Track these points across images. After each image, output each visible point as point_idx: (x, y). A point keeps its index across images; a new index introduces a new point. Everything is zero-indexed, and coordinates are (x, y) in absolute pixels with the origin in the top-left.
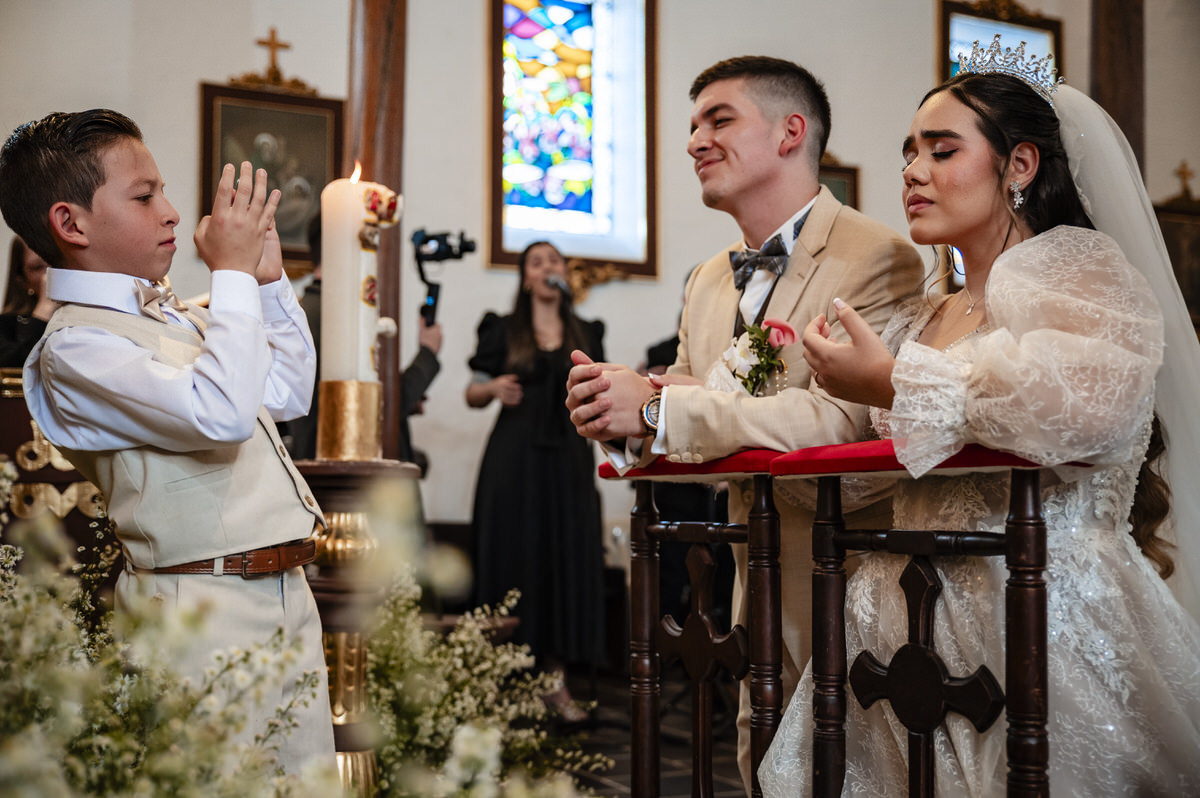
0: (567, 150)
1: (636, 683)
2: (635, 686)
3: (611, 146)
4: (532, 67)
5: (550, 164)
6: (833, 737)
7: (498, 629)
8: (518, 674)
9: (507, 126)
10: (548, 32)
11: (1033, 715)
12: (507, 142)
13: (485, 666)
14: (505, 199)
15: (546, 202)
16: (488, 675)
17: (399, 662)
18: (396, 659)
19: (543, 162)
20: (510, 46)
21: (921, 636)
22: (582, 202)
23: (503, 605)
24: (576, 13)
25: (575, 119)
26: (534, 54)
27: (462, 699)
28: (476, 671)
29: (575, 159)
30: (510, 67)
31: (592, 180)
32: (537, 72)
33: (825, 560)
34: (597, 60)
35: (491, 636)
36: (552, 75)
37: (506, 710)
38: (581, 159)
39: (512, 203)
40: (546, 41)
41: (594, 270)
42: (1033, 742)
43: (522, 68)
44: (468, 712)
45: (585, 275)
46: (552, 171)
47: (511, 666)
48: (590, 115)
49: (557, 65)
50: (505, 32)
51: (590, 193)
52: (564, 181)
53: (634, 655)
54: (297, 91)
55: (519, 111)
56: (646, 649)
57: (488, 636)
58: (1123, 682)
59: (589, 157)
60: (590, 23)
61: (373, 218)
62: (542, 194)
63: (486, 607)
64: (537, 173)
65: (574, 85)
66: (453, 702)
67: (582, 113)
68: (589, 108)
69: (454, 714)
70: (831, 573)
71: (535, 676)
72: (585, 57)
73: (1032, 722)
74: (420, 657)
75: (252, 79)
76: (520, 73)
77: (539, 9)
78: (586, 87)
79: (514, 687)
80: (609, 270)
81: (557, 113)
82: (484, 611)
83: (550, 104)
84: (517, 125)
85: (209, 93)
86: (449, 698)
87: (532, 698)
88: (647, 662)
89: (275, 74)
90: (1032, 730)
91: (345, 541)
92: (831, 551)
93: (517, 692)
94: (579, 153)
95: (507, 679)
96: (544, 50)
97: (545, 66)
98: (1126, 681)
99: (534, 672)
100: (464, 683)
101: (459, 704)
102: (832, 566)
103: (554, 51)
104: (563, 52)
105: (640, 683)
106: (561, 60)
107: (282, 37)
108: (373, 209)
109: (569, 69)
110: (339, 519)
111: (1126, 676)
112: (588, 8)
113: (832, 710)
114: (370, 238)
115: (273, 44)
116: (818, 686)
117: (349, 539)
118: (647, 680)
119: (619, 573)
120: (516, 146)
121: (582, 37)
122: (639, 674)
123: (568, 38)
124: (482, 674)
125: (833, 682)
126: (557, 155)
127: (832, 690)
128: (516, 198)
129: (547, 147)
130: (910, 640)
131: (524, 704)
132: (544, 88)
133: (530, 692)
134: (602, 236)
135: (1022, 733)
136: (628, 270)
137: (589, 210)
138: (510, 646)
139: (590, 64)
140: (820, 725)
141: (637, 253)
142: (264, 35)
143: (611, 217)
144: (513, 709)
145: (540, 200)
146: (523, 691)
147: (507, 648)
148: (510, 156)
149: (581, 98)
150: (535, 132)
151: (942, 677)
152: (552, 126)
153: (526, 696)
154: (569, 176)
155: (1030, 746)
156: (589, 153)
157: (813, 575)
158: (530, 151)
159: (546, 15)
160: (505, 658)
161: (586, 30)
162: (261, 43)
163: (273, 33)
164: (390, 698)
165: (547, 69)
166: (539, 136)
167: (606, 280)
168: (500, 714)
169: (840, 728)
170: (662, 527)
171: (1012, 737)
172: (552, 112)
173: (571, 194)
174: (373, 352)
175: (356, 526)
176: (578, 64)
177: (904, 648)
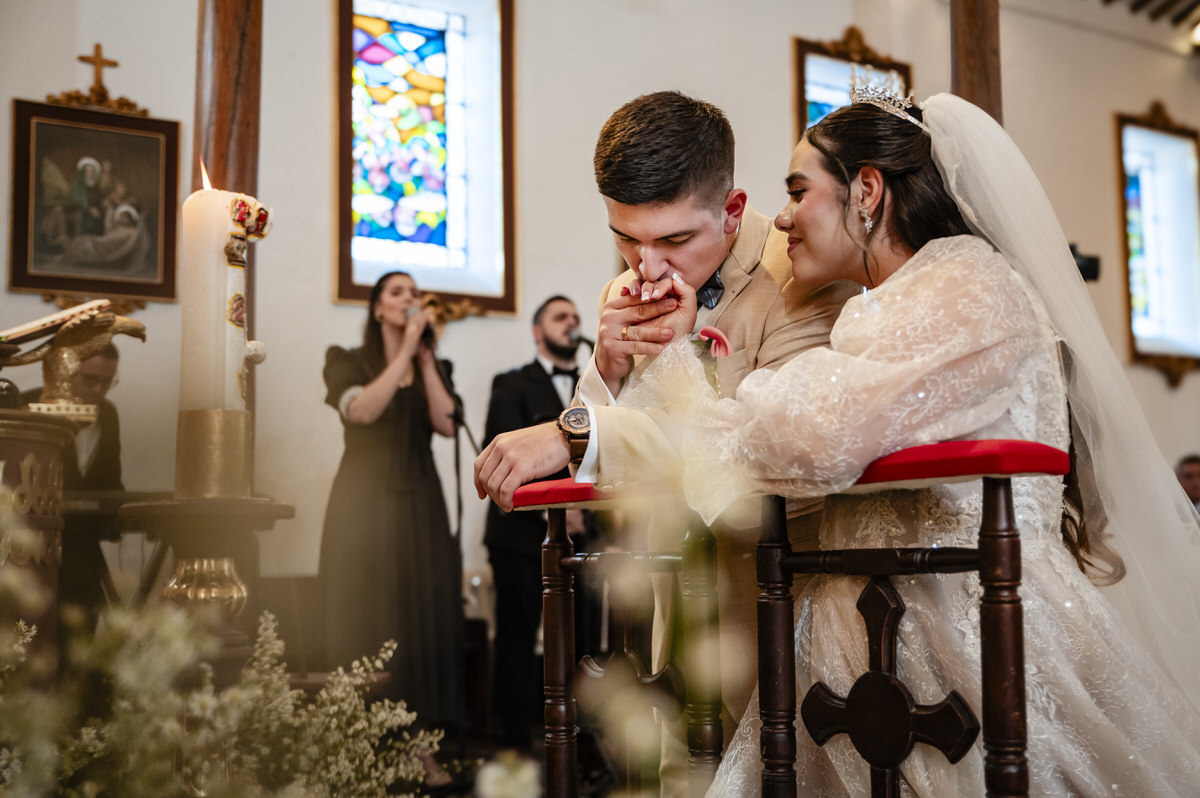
0: (419, 180)
1: (550, 731)
2: (549, 736)
3: (465, 177)
4: (382, 94)
5: (402, 195)
6: (783, 778)
7: (371, 684)
8: (395, 733)
9: (357, 154)
10: (399, 59)
11: (1012, 741)
12: (357, 171)
13: (359, 726)
14: (355, 230)
15: (398, 234)
16: (362, 736)
17: (264, 725)
18: (259, 721)
19: (394, 192)
20: (359, 71)
21: (884, 663)
22: (436, 235)
23: (377, 657)
24: (429, 39)
25: (427, 149)
26: (385, 81)
27: (337, 763)
28: (351, 731)
29: (427, 189)
30: (358, 93)
31: (446, 211)
32: (388, 99)
33: (772, 586)
34: (450, 88)
35: (365, 692)
36: (403, 102)
37: (383, 773)
38: (434, 191)
39: (361, 235)
40: (396, 67)
41: (449, 305)
42: (1013, 770)
43: (371, 94)
44: (344, 778)
45: (440, 310)
46: (403, 202)
47: (387, 724)
48: (444, 146)
49: (408, 92)
50: (355, 57)
51: (443, 225)
52: (417, 212)
53: (549, 701)
54: (125, 111)
55: (368, 138)
56: (561, 694)
57: (361, 693)
58: (1048, 697)
59: (442, 188)
60: (444, 50)
61: (240, 231)
62: (392, 225)
63: (365, 659)
64: (387, 203)
65: (426, 113)
66: (327, 767)
67: (436, 142)
68: (443, 136)
69: (328, 780)
70: (779, 599)
71: (414, 734)
72: (438, 85)
73: (1012, 749)
74: (288, 717)
75: (75, 97)
76: (368, 100)
77: (388, 34)
78: (438, 115)
79: (391, 748)
80: (466, 304)
81: (409, 142)
82: (362, 664)
83: (400, 131)
84: (366, 153)
85: (23, 110)
86: (322, 763)
87: (410, 760)
88: (562, 708)
89: (100, 92)
90: (1011, 757)
91: (209, 591)
92: (778, 575)
93: (394, 753)
94: (432, 183)
95: (383, 739)
96: (395, 77)
97: (395, 93)
98: (1051, 695)
99: (413, 729)
100: (336, 746)
101: (334, 769)
102: (779, 592)
103: (405, 77)
104: (415, 79)
105: (555, 732)
106: (413, 87)
107: (107, 54)
108: (241, 221)
109: (421, 96)
110: (202, 565)
111: (1051, 690)
112: (440, 35)
113: (782, 749)
114: (239, 253)
115: (97, 60)
116: (766, 723)
117: (214, 586)
118: (563, 728)
119: (479, 625)
120: (366, 175)
121: (435, 63)
122: (554, 722)
123: (420, 66)
124: (356, 735)
125: (783, 718)
126: (409, 186)
127: (781, 727)
128: (365, 230)
129: (398, 176)
130: (871, 667)
131: (402, 766)
132: (395, 115)
133: (407, 754)
134: (457, 269)
135: (1003, 761)
136: (485, 305)
137: (443, 243)
138: (387, 702)
139: (443, 92)
140: (769, 766)
141: (495, 288)
142: (89, 52)
143: (465, 250)
144: (390, 773)
145: (390, 232)
146: (399, 751)
147: (383, 705)
148: (359, 185)
149: (435, 127)
150: (385, 162)
151: (909, 706)
152: (402, 155)
153: (403, 757)
154: (421, 207)
155: (1011, 774)
156: (443, 184)
157: (758, 602)
158: (380, 181)
159: (396, 40)
160: (382, 715)
161: (439, 57)
162: (83, 59)
163: (98, 48)
164: (254, 766)
165: (397, 97)
166: (390, 164)
167: (463, 316)
168: (377, 779)
169: (789, 767)
170: (579, 559)
171: (991, 766)
172: (403, 141)
173: (423, 226)
174: (240, 377)
175: (223, 571)
176: (431, 92)
177: (865, 677)
